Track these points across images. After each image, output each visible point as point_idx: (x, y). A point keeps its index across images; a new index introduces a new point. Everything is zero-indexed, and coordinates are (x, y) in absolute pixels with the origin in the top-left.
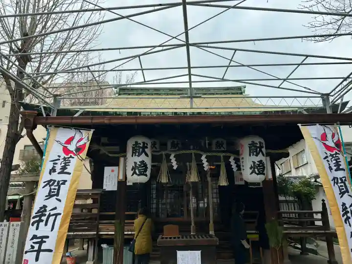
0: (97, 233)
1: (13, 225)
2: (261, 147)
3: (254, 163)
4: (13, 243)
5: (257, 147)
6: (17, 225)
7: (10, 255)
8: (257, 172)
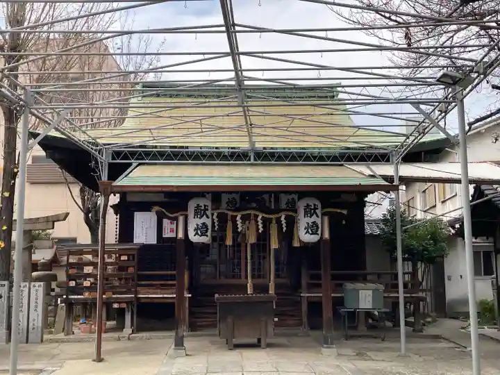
0: (135, 296)
1: (34, 286)
2: (316, 209)
3: (308, 224)
4: (36, 307)
5: (311, 209)
6: (39, 286)
7: (34, 320)
8: (310, 232)
